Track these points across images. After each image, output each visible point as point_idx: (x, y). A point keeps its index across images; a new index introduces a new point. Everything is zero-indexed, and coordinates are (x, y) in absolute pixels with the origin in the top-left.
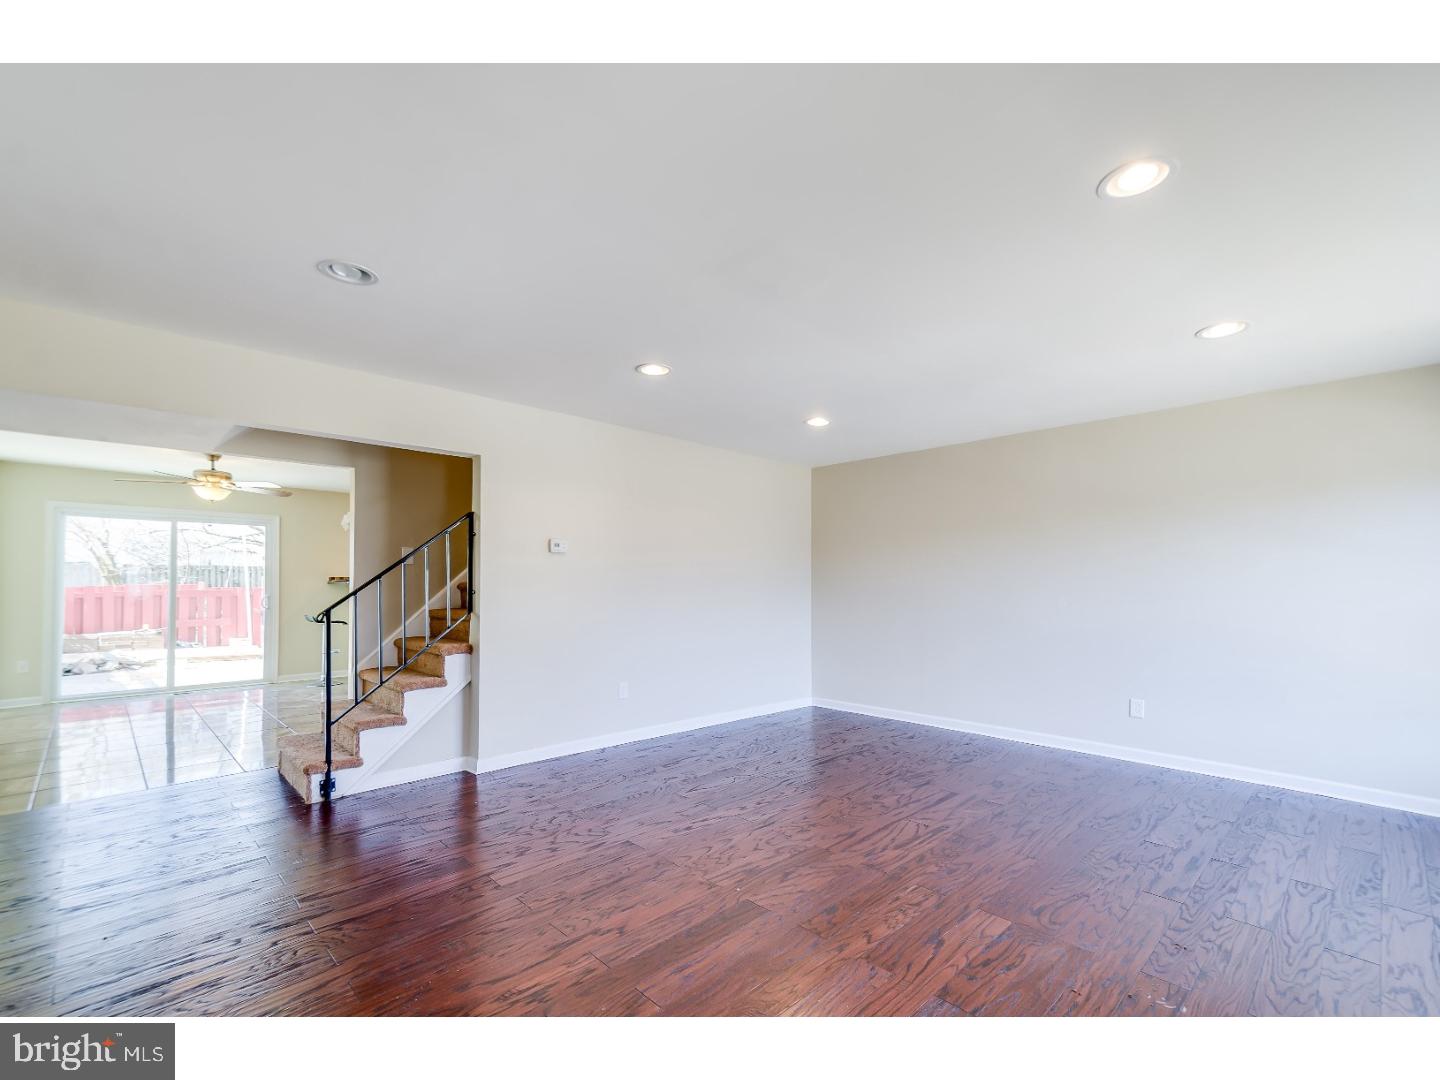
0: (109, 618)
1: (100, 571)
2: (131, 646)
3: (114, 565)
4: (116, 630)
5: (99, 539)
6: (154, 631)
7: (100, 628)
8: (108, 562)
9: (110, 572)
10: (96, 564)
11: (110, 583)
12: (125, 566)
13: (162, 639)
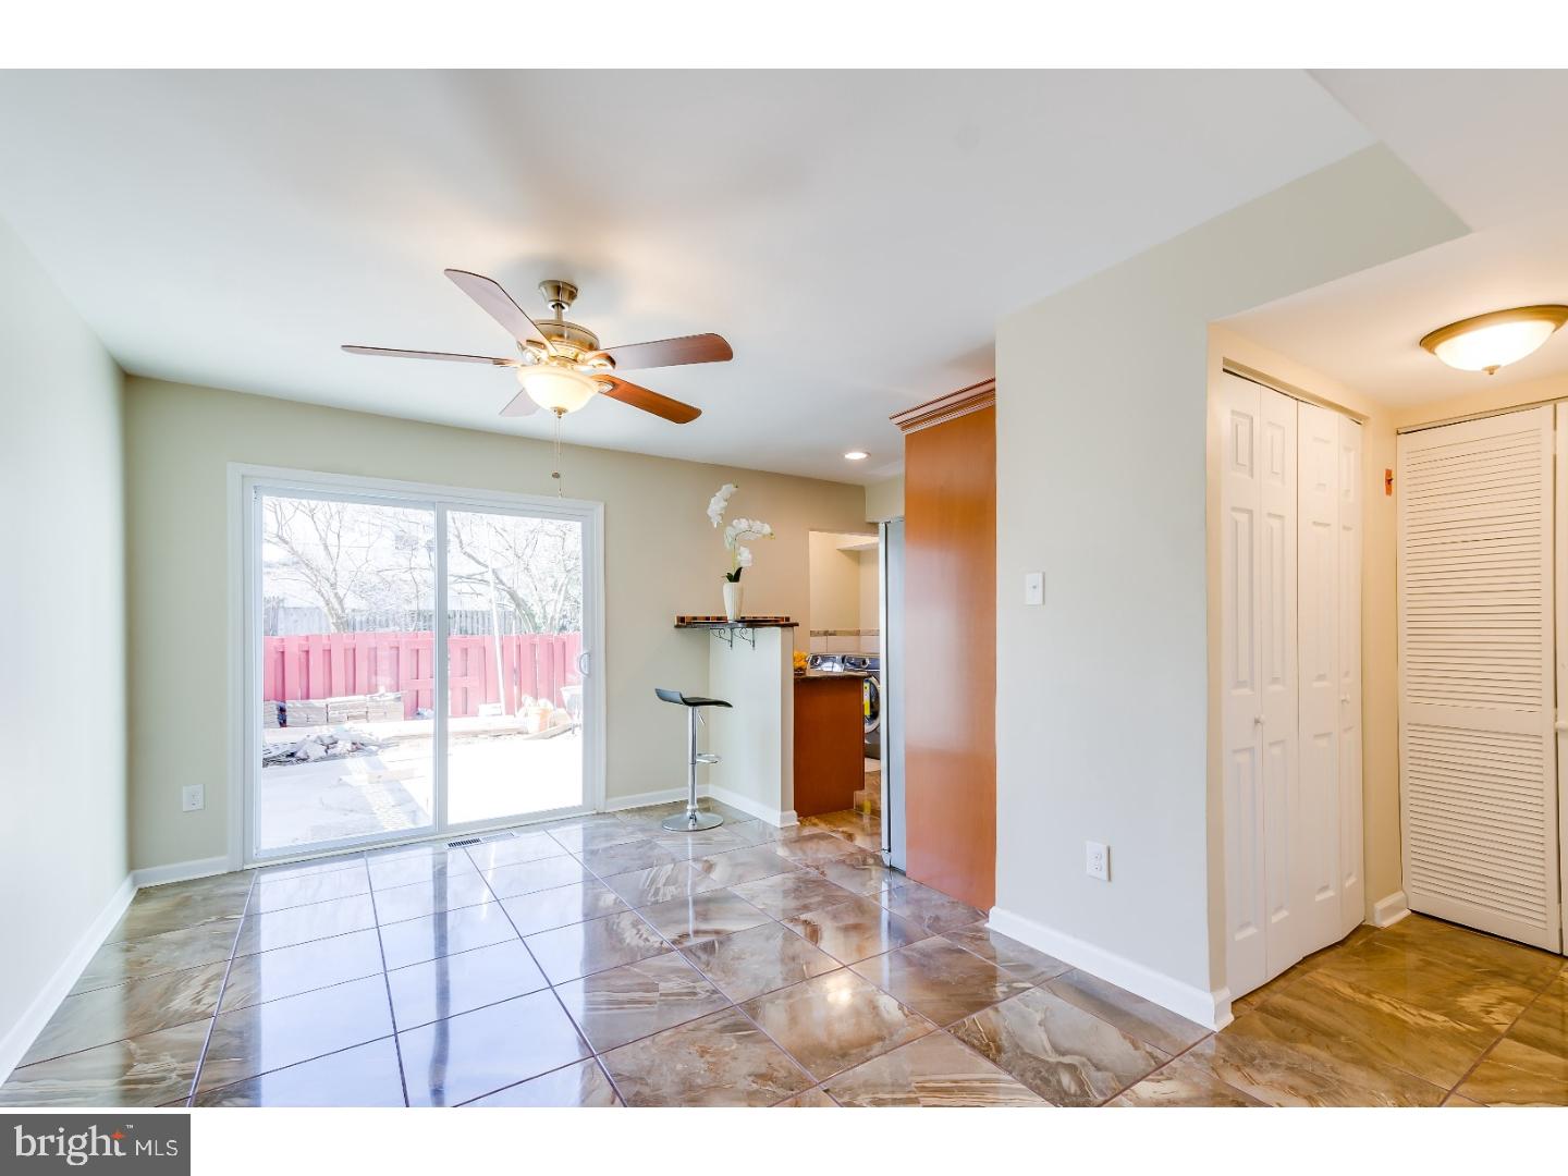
0: (339, 679)
1: (330, 617)
2: (366, 717)
3: (343, 610)
4: (346, 695)
5: (328, 580)
6: (392, 696)
7: (330, 693)
8: (337, 606)
9: (339, 618)
10: (325, 610)
11: (339, 630)
12: (353, 610)
13: (401, 706)
